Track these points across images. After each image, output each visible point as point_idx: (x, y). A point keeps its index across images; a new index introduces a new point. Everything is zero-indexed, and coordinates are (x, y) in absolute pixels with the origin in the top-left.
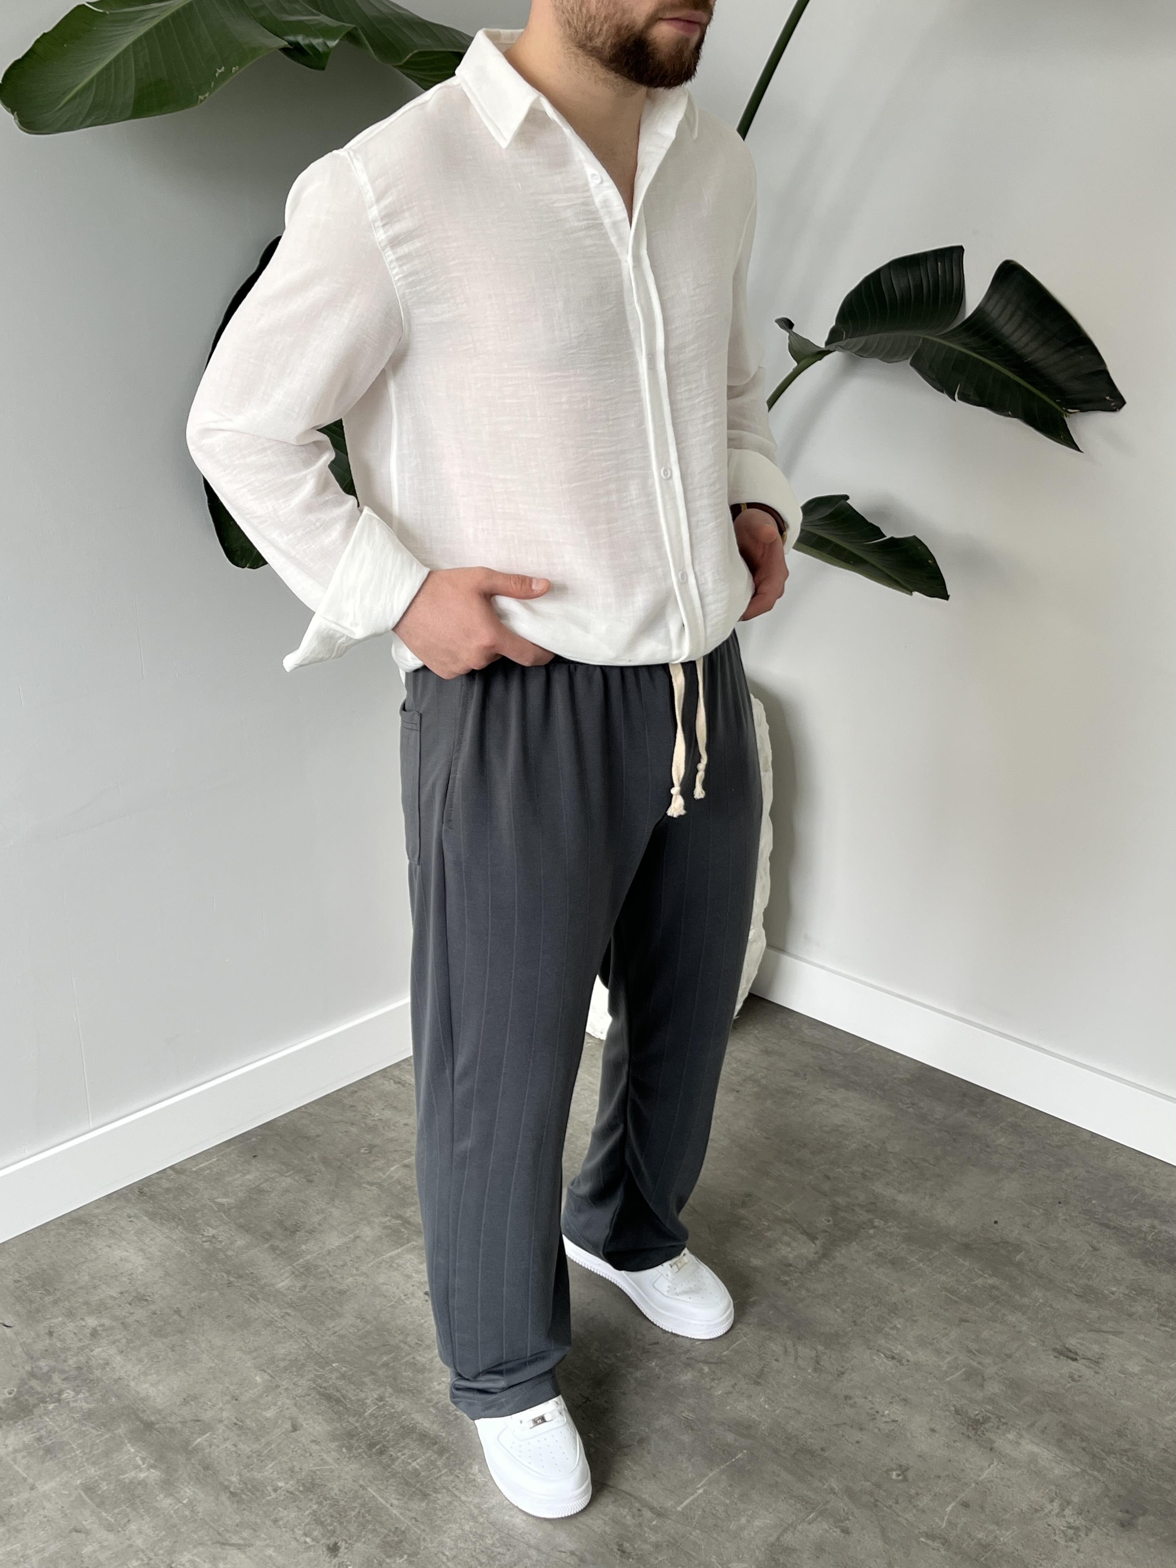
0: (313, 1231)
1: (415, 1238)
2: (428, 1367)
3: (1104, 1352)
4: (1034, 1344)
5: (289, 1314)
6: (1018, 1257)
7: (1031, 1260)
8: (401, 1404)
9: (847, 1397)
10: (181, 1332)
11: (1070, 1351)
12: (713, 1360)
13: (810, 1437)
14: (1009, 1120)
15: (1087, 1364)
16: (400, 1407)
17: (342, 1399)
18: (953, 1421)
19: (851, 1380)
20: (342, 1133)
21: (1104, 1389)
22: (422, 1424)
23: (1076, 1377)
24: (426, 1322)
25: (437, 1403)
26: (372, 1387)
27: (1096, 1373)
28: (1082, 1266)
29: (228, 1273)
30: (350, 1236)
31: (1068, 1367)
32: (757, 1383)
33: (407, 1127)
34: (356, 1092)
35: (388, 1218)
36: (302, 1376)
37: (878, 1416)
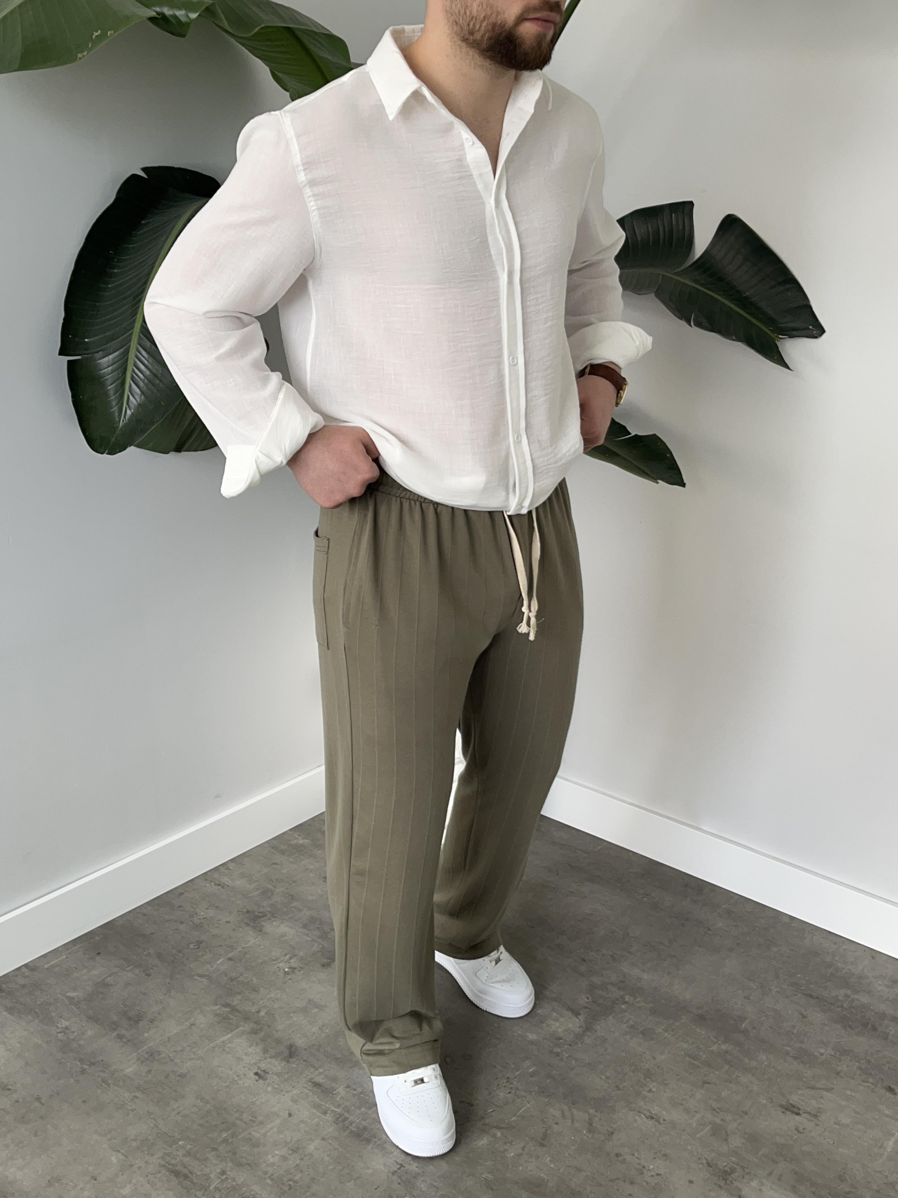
0: (154, 1020)
1: (243, 1024)
2: (262, 1142)
3: (820, 1106)
4: (765, 1102)
5: (136, 1097)
6: (743, 1025)
7: (754, 1028)
8: (241, 1177)
9: (617, 1155)
10: (42, 1118)
11: (794, 1106)
12: (503, 1126)
13: (591, 1192)
14: (724, 906)
15: (808, 1117)
16: (240, 1180)
17: (190, 1175)
18: (707, 1173)
19: (619, 1139)
20: (172, 930)
21: (825, 1139)
22: (261, 1195)
23: (801, 1129)
24: (257, 1100)
25: (272, 1175)
26: (214, 1162)
27: (817, 1125)
28: (795, 1031)
29: (81, 1061)
30: (187, 1023)
31: (794, 1120)
32: (542, 1145)
33: (229, 924)
34: (183, 893)
35: (219, 1007)
36: (153, 1155)
37: (645, 1171)
